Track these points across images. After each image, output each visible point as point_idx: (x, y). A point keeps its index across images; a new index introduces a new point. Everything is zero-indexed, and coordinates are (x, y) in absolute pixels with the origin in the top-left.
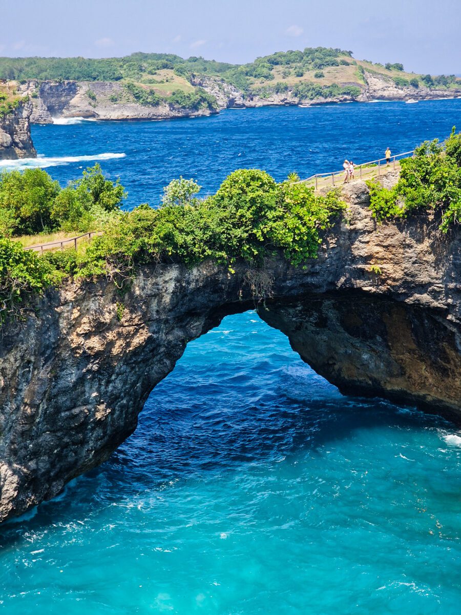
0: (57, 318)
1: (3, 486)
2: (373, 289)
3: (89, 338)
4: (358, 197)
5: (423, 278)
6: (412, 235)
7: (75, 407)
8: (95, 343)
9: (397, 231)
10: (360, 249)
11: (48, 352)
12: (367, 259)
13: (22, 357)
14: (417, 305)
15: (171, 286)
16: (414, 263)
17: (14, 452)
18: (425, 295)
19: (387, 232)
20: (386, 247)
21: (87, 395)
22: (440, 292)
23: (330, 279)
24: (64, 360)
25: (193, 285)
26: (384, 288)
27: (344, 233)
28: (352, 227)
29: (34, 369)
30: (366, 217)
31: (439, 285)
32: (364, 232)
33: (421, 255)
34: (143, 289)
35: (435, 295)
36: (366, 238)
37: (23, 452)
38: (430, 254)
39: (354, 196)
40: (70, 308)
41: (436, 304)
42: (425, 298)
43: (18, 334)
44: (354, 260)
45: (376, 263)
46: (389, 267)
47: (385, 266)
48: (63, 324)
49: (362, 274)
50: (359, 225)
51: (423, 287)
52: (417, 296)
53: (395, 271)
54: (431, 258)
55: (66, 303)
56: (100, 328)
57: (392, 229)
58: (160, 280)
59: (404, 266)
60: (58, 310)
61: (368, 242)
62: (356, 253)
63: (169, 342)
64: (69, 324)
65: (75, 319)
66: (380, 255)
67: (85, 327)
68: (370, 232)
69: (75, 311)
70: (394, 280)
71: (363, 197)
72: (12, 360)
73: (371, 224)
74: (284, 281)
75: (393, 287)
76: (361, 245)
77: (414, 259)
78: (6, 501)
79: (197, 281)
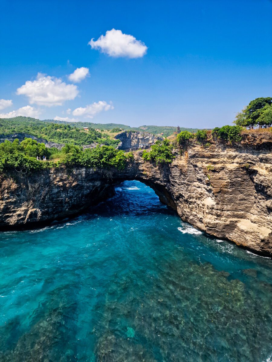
0: (49, 177)
1: (38, 213)
2: (146, 178)
3: (59, 182)
4: (139, 154)
5: (157, 177)
6: (153, 165)
7: (58, 198)
8: (61, 183)
9: (150, 164)
10: (141, 168)
11: (48, 184)
12: (143, 170)
13: (39, 185)
14: (157, 184)
15: (84, 172)
16: (154, 172)
17: (40, 206)
18: (159, 181)
19: (147, 164)
20: (147, 168)
21: (62, 196)
22: (162, 181)
23: (133, 175)
24: (52, 187)
25: (91, 173)
26: (148, 178)
27: (135, 163)
28: (137, 162)
29: (44, 188)
30: (142, 160)
31: (161, 179)
32: (142, 163)
33: (156, 171)
34: (76, 172)
35: (161, 181)
36: (142, 165)
37: (43, 206)
38: (158, 170)
39: (138, 154)
40: (53, 175)
41: (162, 184)
42: (159, 182)
43: (37, 179)
44: (140, 170)
45: (145, 172)
46: (148, 173)
47: (147, 173)
48: (51, 178)
49: (142, 174)
50: (140, 162)
51: (158, 179)
52: (157, 181)
53: (150, 174)
54: (159, 171)
55: (51, 173)
56: (61, 180)
57: (148, 163)
58: (81, 171)
59: (152, 173)
60: (50, 175)
61: (143, 166)
62: (140, 169)
63: (87, 186)
64: (53, 178)
65: (55, 177)
66: (146, 170)
67: (58, 180)
68: (143, 164)
69: (54, 175)
70: (150, 176)
71: (141, 154)
72: (37, 185)
73: (143, 161)
74: (118, 174)
75: (150, 178)
76: (141, 167)
77: (154, 171)
78: (38, 217)
79: (92, 172)
